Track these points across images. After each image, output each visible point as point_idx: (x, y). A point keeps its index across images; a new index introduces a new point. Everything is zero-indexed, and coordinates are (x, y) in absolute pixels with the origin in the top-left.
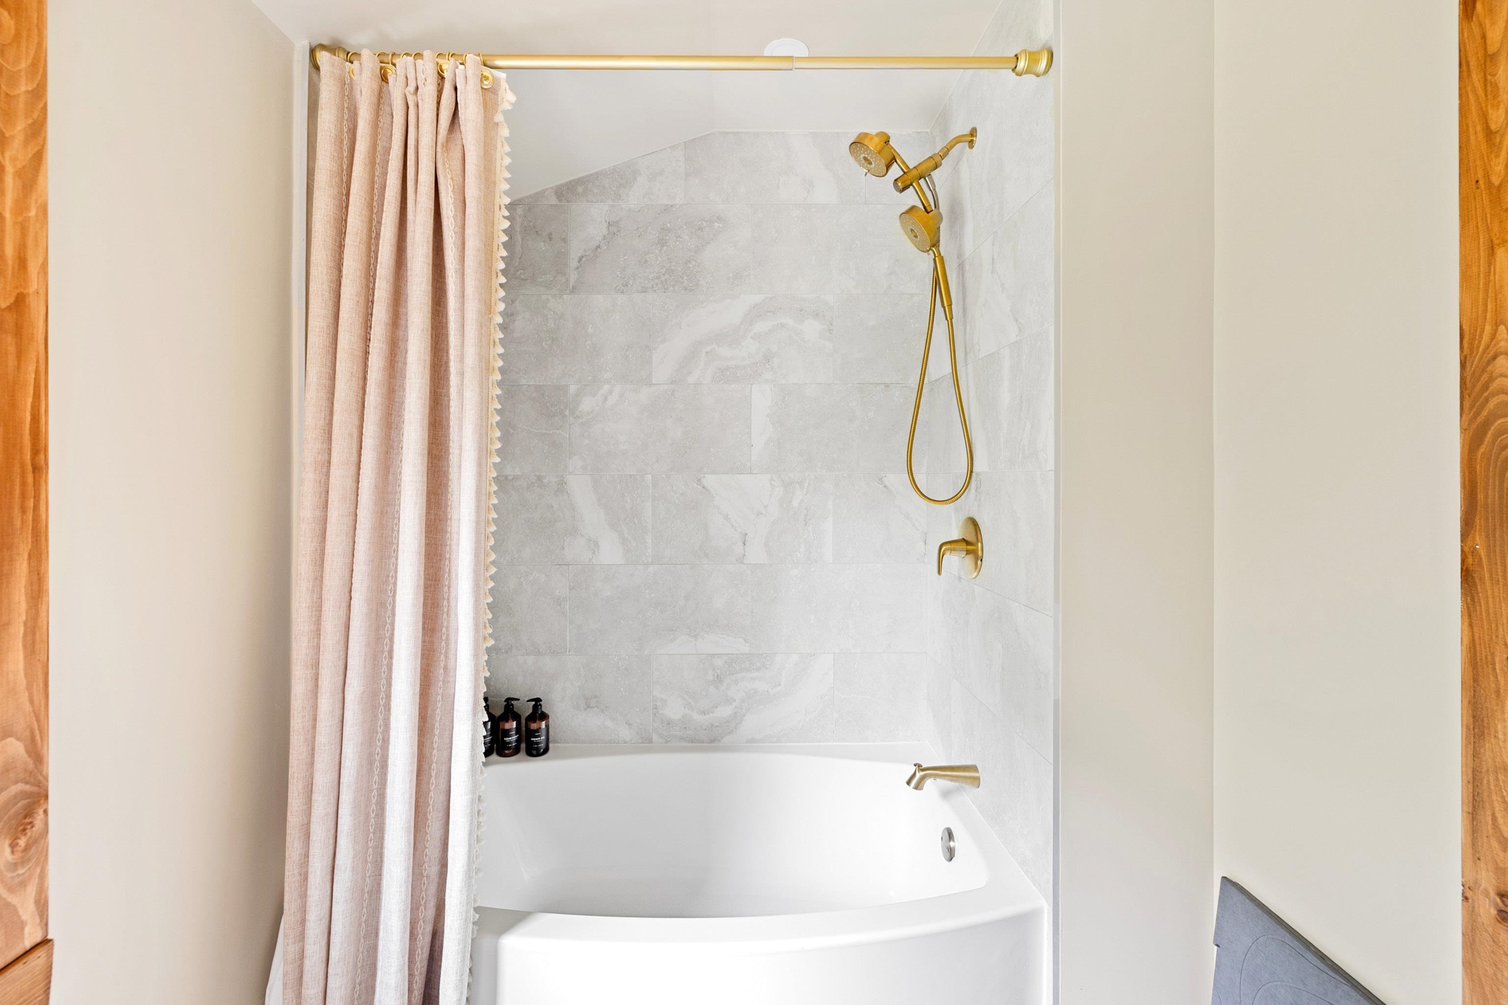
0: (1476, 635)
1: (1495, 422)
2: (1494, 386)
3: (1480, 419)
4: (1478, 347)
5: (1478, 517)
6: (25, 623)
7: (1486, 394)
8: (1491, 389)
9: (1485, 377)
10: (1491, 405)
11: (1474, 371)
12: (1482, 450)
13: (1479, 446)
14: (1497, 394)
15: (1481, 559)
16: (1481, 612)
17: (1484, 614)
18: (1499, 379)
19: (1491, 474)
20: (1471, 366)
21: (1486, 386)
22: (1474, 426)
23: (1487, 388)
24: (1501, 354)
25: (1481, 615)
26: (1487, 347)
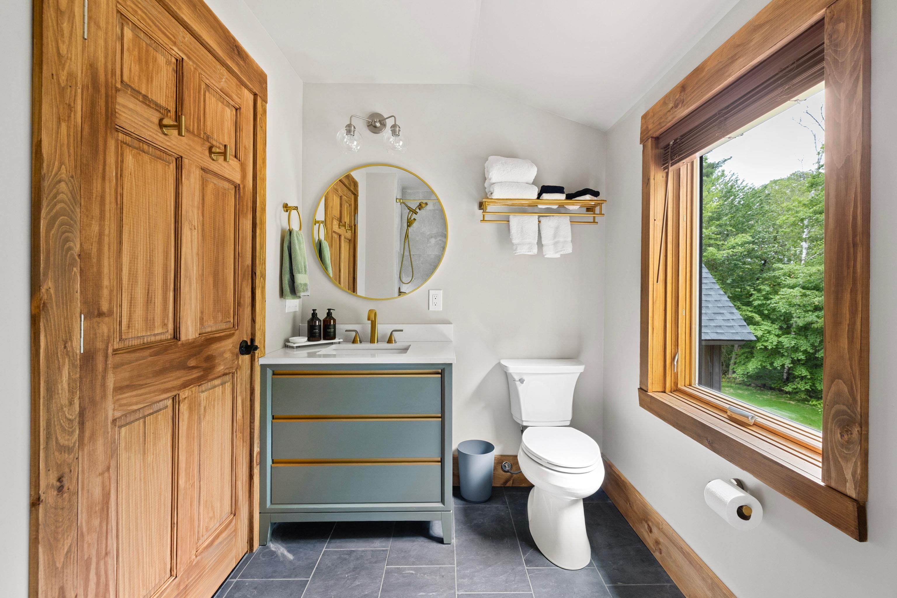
0: (49, 340)
1: (59, 217)
2: (59, 197)
3: (52, 214)
4: (52, 172)
5: (50, 271)
6: (849, 325)
7: (55, 200)
8: (58, 198)
9: (55, 191)
10: (58, 207)
11: (49, 185)
12: (52, 232)
13: (51, 230)
14: (61, 202)
15: (51, 295)
16: (51, 326)
17: (53, 327)
18: (61, 194)
19: (57, 246)
20: (48, 181)
21: (55, 196)
22: (49, 217)
23: (56, 197)
24: (63, 181)
25: (51, 327)
26: (56, 174)
